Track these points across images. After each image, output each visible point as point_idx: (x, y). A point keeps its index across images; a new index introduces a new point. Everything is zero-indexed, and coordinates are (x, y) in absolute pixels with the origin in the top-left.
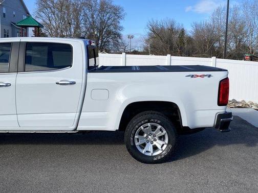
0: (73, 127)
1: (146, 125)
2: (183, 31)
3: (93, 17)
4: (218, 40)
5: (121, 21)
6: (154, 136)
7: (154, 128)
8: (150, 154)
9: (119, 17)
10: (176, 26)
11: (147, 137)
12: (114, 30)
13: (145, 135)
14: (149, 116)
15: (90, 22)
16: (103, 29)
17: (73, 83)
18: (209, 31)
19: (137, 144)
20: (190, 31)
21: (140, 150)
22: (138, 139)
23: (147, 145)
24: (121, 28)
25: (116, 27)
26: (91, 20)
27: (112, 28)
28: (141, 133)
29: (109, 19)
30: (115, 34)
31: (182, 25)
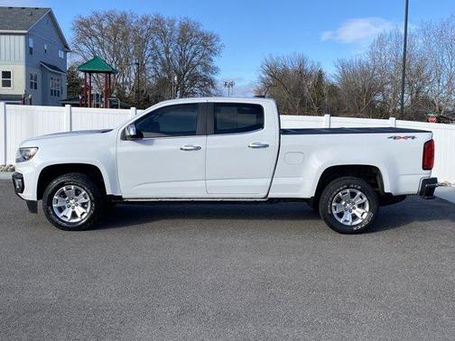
0: (264, 194)
1: (344, 191)
2: (321, 75)
3: (167, 52)
4: (381, 90)
5: (214, 58)
6: (354, 203)
7: (353, 195)
8: (349, 224)
9: (211, 51)
10: (308, 66)
11: (345, 205)
12: (203, 73)
13: (343, 203)
14: (348, 181)
15: (163, 61)
16: (185, 72)
17: (266, 146)
18: (365, 74)
19: (334, 212)
20: (332, 74)
21: (338, 219)
22: (335, 207)
23: (345, 213)
24: (215, 70)
25: (206, 69)
26: (163, 56)
27: (199, 69)
28: (339, 200)
29: (195, 54)
30: (205, 80)
31: (319, 64)
